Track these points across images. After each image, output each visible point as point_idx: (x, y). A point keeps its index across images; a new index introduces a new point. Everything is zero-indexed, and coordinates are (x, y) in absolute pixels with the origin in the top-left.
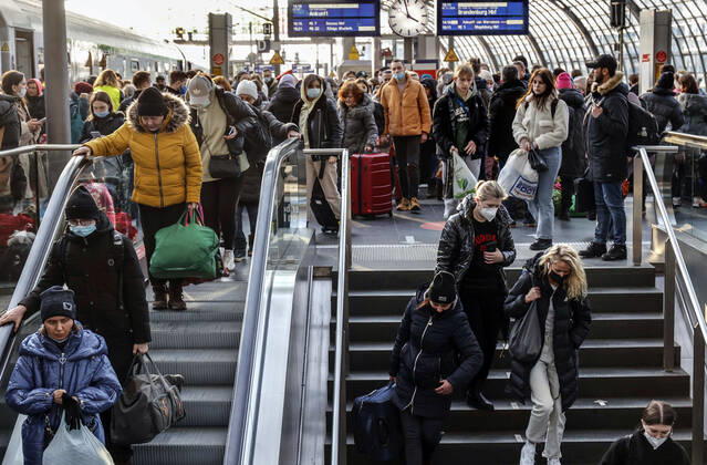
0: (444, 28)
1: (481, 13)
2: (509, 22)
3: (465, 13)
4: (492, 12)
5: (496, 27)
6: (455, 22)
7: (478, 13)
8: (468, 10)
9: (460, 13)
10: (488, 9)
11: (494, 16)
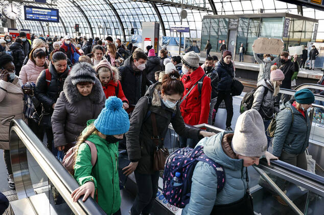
0: (27, 17)
1: (41, 13)
2: (52, 17)
3: (35, 12)
4: (45, 13)
5: (47, 19)
6: (31, 16)
7: (40, 13)
8: (36, 11)
9: (33, 12)
10: (44, 12)
11: (46, 15)
